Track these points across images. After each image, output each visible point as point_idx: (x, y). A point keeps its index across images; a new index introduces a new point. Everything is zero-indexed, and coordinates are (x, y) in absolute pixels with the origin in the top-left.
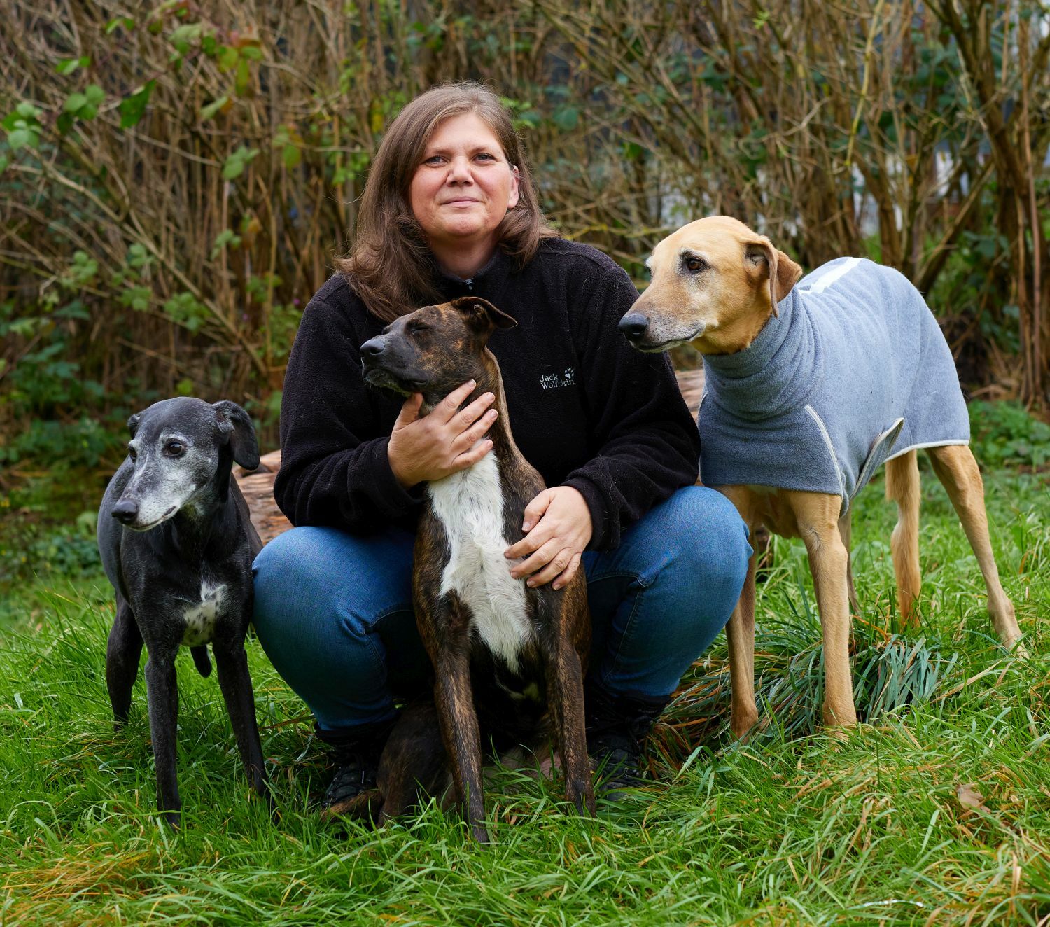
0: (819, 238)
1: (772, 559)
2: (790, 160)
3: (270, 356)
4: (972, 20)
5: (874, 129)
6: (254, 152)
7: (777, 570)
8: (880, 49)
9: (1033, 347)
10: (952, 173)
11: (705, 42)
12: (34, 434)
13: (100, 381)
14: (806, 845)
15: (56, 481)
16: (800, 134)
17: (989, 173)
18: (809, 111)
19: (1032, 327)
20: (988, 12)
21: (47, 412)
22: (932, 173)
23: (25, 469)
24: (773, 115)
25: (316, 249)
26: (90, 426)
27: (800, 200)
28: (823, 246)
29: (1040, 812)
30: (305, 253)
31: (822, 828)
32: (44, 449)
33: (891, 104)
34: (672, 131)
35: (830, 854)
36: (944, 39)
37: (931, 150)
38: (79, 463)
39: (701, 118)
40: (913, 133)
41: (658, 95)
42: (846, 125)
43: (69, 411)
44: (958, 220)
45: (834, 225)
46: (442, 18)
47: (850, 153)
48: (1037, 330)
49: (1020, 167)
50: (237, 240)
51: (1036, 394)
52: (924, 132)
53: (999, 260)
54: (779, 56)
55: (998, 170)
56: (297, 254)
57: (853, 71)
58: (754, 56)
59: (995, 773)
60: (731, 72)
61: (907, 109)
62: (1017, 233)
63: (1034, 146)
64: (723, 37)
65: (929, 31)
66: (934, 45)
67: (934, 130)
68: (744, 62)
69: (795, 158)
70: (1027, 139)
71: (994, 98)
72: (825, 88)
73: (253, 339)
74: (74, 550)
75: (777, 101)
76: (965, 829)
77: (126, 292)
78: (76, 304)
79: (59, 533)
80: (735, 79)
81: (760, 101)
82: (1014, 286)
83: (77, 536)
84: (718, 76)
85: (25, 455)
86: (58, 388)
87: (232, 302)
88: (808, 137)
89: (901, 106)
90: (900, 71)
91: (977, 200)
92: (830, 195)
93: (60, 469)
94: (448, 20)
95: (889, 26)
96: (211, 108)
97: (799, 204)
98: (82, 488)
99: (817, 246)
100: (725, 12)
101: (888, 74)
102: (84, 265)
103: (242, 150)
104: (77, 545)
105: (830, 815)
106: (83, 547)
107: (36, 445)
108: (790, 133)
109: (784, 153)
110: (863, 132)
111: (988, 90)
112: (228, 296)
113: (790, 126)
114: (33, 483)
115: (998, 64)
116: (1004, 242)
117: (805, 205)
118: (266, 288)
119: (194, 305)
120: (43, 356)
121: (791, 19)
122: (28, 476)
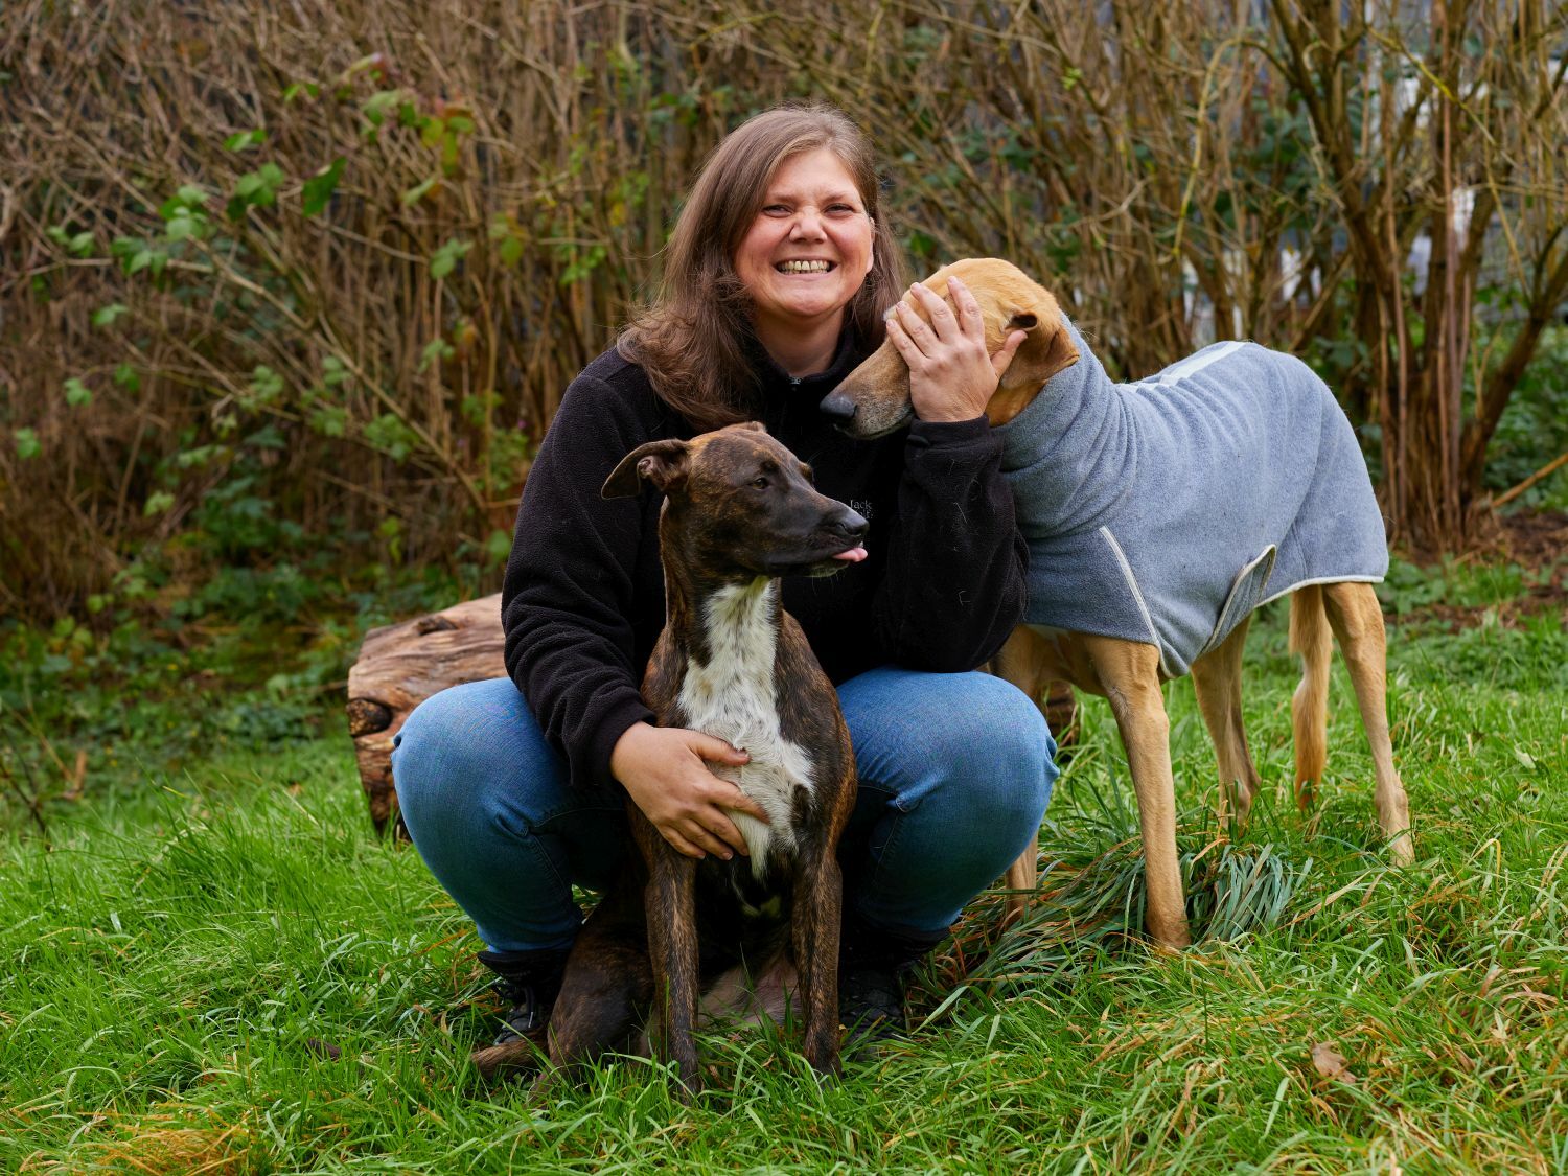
0: (1141, 343)
1: (1078, 733)
2: (1108, 250)
3: (490, 490)
4: (1327, 82)
5: (1207, 213)
6: (468, 246)
7: (1083, 749)
8: (1214, 117)
9: (1397, 472)
10: (1299, 266)
11: (1007, 112)
12: (223, 583)
13: (300, 521)
14: (1111, 1126)
15: (246, 639)
16: (1119, 218)
17: (1345, 267)
18: (1130, 191)
19: (1397, 447)
20: (1345, 71)
21: (238, 557)
22: (1277, 266)
23: (211, 625)
24: (1088, 198)
25: (546, 361)
26: (287, 574)
27: (1120, 298)
28: (1147, 355)
29: (1422, 1079)
30: (532, 366)
31: (1130, 1105)
32: (234, 601)
33: (1229, 182)
34: (968, 218)
35: (1141, 1139)
36: (1292, 108)
37: (1276, 238)
38: (274, 618)
39: (1002, 203)
40: (1254, 219)
41: (949, 176)
42: (1175, 205)
43: (265, 555)
44: (1308, 323)
45: (1160, 330)
46: (696, 88)
47: (1178, 241)
48: (1402, 453)
49: (1383, 258)
50: (449, 351)
51: (1401, 528)
52: (1268, 213)
53: (1357, 369)
54: (1096, 130)
55: (1355, 263)
56: (524, 370)
57: (1184, 145)
58: (1066, 128)
59: (1360, 1028)
60: (1038, 147)
61: (1249, 187)
62: (1378, 338)
63: (1399, 234)
64: (1029, 106)
65: (1274, 98)
66: (1281, 113)
67: (1279, 213)
68: (1054, 136)
69: (1114, 247)
70: (1391, 224)
71: (1352, 173)
72: (1149, 165)
73: (474, 469)
74: (261, 722)
75: (1093, 181)
76: (1322, 1103)
77: (318, 414)
78: (269, 431)
79: (243, 701)
80: (1042, 155)
81: (1073, 185)
82: (1374, 401)
83: (266, 704)
84: (1023, 153)
85: (209, 608)
86: (253, 529)
87: (446, 427)
88: (1129, 221)
89: (1241, 183)
90: (1239, 145)
91: (1330, 301)
92: (1156, 293)
93: (251, 624)
94: (703, 92)
95: (1226, 92)
96: (416, 193)
97: (1118, 304)
98: (275, 646)
99: (1141, 357)
100: (1031, 76)
101: (1225, 148)
102: (267, 382)
103: (453, 245)
104: (265, 714)
105: (1142, 1086)
106: (271, 716)
107: (223, 596)
108: (1107, 216)
109: (1101, 242)
110: (1196, 217)
111: (1345, 164)
112: (441, 420)
113: (1107, 207)
114: (218, 640)
115: (1357, 136)
116: (1362, 349)
117: (1125, 306)
118: (484, 408)
119: (400, 429)
120: (228, 493)
121: (1109, 83)
122: (213, 633)
